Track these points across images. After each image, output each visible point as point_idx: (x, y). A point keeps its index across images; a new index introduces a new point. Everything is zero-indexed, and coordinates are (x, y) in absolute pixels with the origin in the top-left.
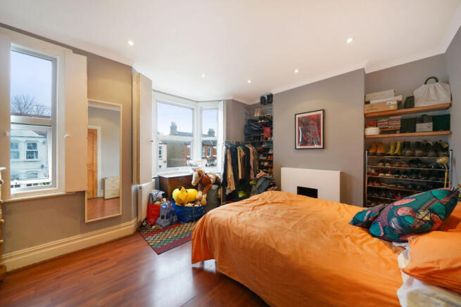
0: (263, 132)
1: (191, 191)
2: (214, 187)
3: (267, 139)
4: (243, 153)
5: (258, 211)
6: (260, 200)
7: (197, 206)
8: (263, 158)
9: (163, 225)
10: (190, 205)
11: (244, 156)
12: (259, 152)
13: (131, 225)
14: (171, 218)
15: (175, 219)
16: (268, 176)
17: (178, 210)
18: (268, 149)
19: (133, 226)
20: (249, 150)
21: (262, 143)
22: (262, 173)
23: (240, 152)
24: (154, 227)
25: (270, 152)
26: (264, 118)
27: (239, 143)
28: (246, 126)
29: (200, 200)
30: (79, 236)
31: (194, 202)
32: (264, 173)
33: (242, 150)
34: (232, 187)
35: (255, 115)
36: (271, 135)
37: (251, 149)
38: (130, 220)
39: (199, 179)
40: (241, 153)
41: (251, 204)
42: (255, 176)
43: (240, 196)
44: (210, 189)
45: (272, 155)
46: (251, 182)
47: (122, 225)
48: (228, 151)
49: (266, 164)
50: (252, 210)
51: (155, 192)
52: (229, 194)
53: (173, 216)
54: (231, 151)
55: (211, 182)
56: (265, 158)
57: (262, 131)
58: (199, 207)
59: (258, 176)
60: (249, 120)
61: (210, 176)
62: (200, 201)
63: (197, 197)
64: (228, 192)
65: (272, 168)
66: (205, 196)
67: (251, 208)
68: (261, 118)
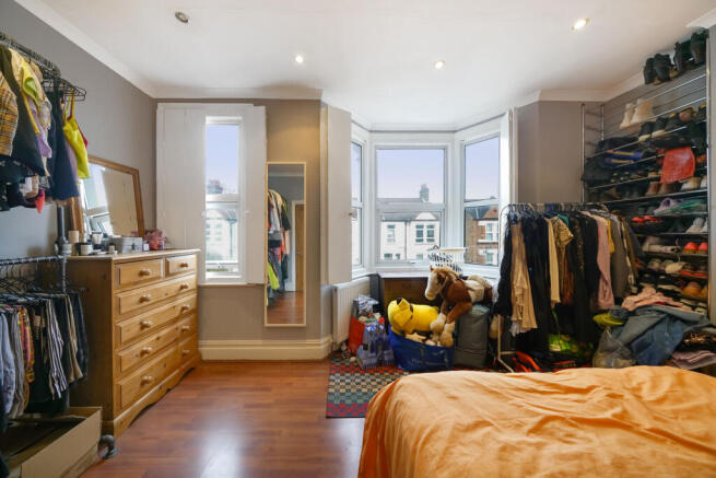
0: (658, 168)
1: (423, 311)
2: (479, 310)
3: (676, 186)
4: (567, 234)
5: (554, 447)
6: (598, 396)
7: (430, 343)
8: (657, 248)
9: (364, 361)
10: (416, 337)
11: (573, 242)
12: (641, 232)
13: (319, 345)
14: (380, 352)
15: (388, 356)
16: (682, 309)
17: (394, 341)
18: (687, 221)
19: (322, 347)
20: (594, 224)
21: (656, 203)
22: (649, 296)
23: (557, 232)
24: (353, 359)
25: (693, 230)
26: (663, 123)
27: (557, 206)
28: (589, 161)
29: (439, 332)
30: (260, 342)
31: (428, 334)
32: (659, 298)
33: (565, 227)
34: (525, 319)
35: (625, 124)
36: (700, 172)
37: (604, 222)
38: (319, 338)
39: (441, 287)
40: (559, 234)
41: (546, 400)
42: (619, 301)
43: (557, 346)
44: (467, 312)
45: (703, 239)
46: (601, 319)
47: (308, 341)
48: (517, 228)
49: (672, 268)
50: (536, 430)
51: (362, 299)
52: (520, 336)
53: (383, 349)
54: (524, 230)
55: (468, 299)
56: (668, 249)
57: (656, 165)
58: (435, 348)
59: (630, 302)
60: (602, 144)
61: (469, 283)
62: (439, 334)
63: (432, 326)
64: (515, 330)
65: (703, 283)
66: (449, 327)
67: (532, 421)
68: (648, 127)
